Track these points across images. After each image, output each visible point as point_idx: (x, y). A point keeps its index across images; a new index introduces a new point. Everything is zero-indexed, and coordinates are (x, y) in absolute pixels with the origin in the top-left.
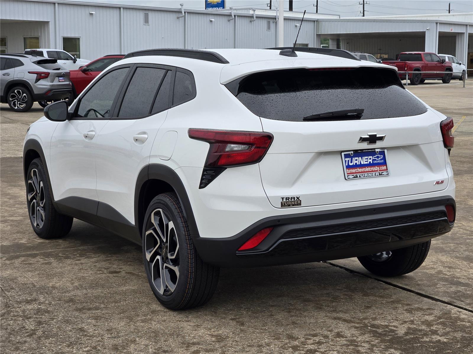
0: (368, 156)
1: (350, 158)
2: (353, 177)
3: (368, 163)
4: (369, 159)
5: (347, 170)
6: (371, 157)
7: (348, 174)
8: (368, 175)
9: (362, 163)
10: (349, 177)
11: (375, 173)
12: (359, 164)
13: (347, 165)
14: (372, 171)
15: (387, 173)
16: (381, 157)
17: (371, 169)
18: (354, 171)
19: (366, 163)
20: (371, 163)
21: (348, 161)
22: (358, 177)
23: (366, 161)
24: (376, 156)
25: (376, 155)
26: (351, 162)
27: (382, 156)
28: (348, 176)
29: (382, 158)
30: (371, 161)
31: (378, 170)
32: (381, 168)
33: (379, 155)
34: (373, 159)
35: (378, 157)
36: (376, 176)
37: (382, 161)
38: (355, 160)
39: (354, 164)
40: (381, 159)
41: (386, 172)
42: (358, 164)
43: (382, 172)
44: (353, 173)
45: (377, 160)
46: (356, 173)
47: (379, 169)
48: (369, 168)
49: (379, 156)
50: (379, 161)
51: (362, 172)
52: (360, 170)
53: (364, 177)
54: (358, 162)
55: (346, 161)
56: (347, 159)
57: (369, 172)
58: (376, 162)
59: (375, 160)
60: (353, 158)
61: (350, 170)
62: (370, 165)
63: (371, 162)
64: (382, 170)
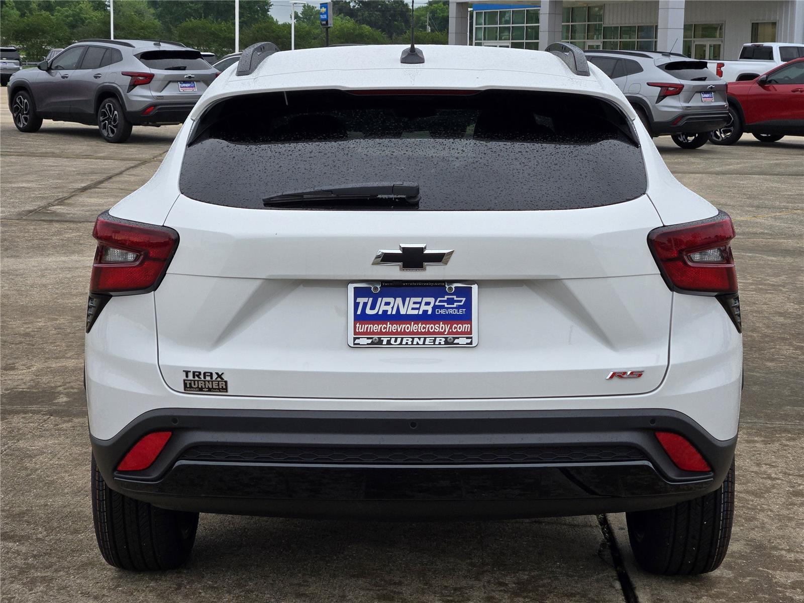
0: (423, 296)
1: (371, 299)
2: (370, 341)
3: (421, 313)
4: (423, 303)
5: (358, 325)
6: (432, 300)
7: (355, 333)
8: (412, 342)
9: (403, 312)
10: (357, 341)
11: (435, 338)
12: (394, 313)
13: (359, 312)
14: (429, 333)
15: (469, 341)
16: (461, 301)
17: (424, 328)
18: (376, 328)
19: (416, 312)
20: (430, 313)
21: (365, 304)
22: (385, 342)
23: (413, 309)
24: (445, 299)
25: (446, 297)
26: (373, 308)
27: (464, 299)
28: (355, 339)
29: (462, 304)
30: (429, 309)
31: (445, 331)
32: (455, 328)
33: (455, 297)
34: (437, 303)
35: (450, 301)
36: (434, 344)
37: (461, 312)
38: (383, 303)
39: (380, 313)
40: (458, 307)
41: (467, 338)
42: (389, 313)
43: (455, 338)
44: (373, 333)
45: (448, 308)
46: (381, 333)
47: (447, 330)
48: (420, 325)
49: (455, 299)
50: (451, 311)
51: (397, 333)
52: (394, 328)
53: (401, 344)
54: (393, 308)
55: (356, 305)
56: (361, 300)
57: (417, 333)
58: (442, 311)
59: (442, 307)
60: (380, 299)
61: (366, 326)
62: (424, 318)
63: (428, 311)
64: (457, 333)
